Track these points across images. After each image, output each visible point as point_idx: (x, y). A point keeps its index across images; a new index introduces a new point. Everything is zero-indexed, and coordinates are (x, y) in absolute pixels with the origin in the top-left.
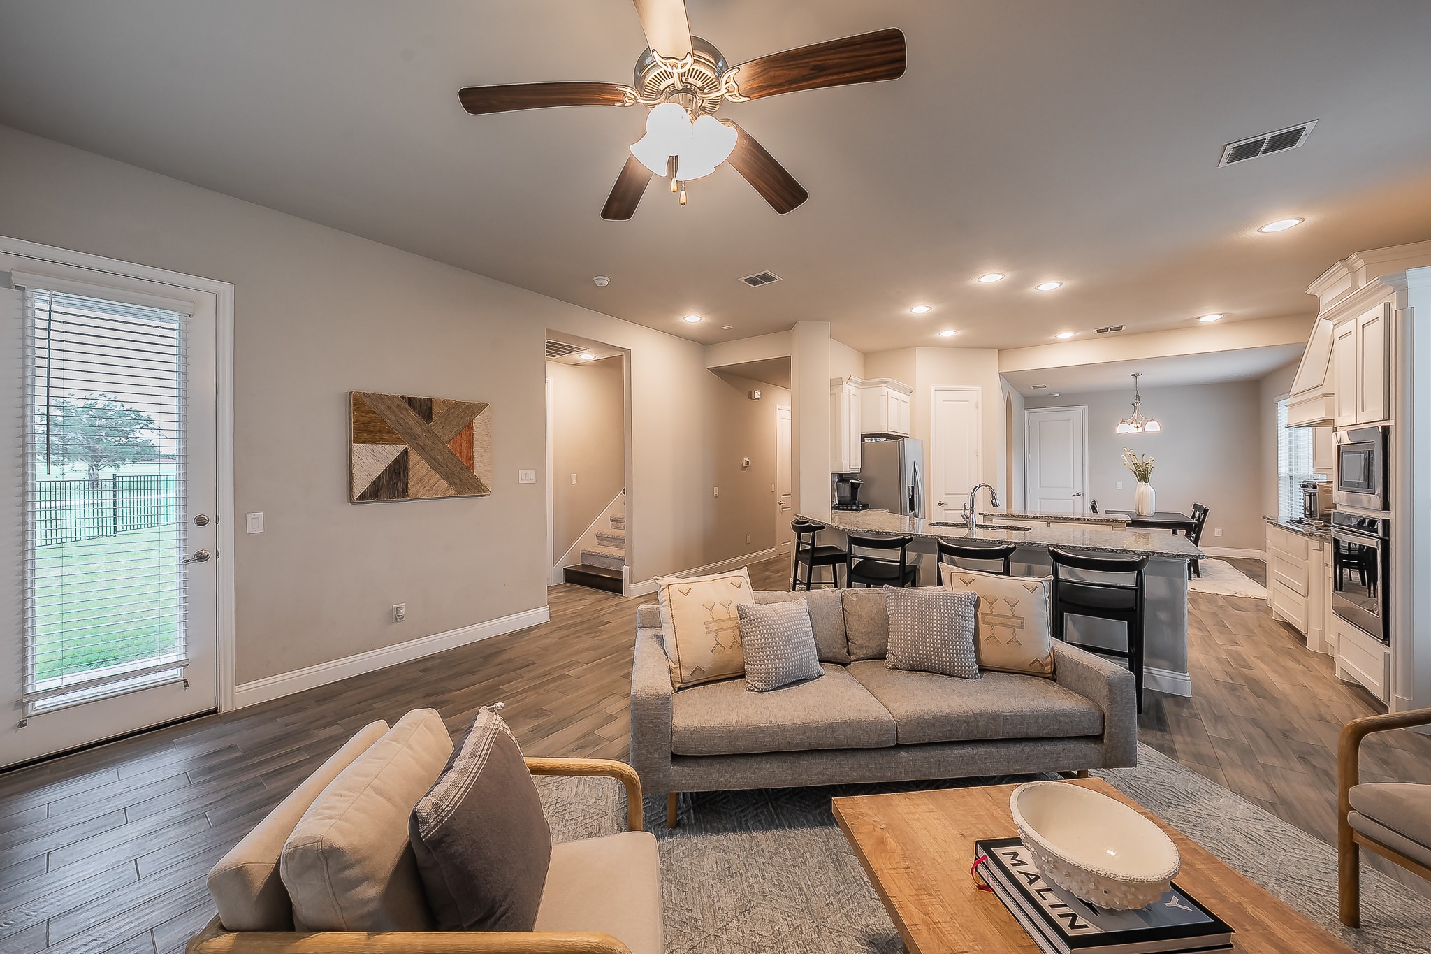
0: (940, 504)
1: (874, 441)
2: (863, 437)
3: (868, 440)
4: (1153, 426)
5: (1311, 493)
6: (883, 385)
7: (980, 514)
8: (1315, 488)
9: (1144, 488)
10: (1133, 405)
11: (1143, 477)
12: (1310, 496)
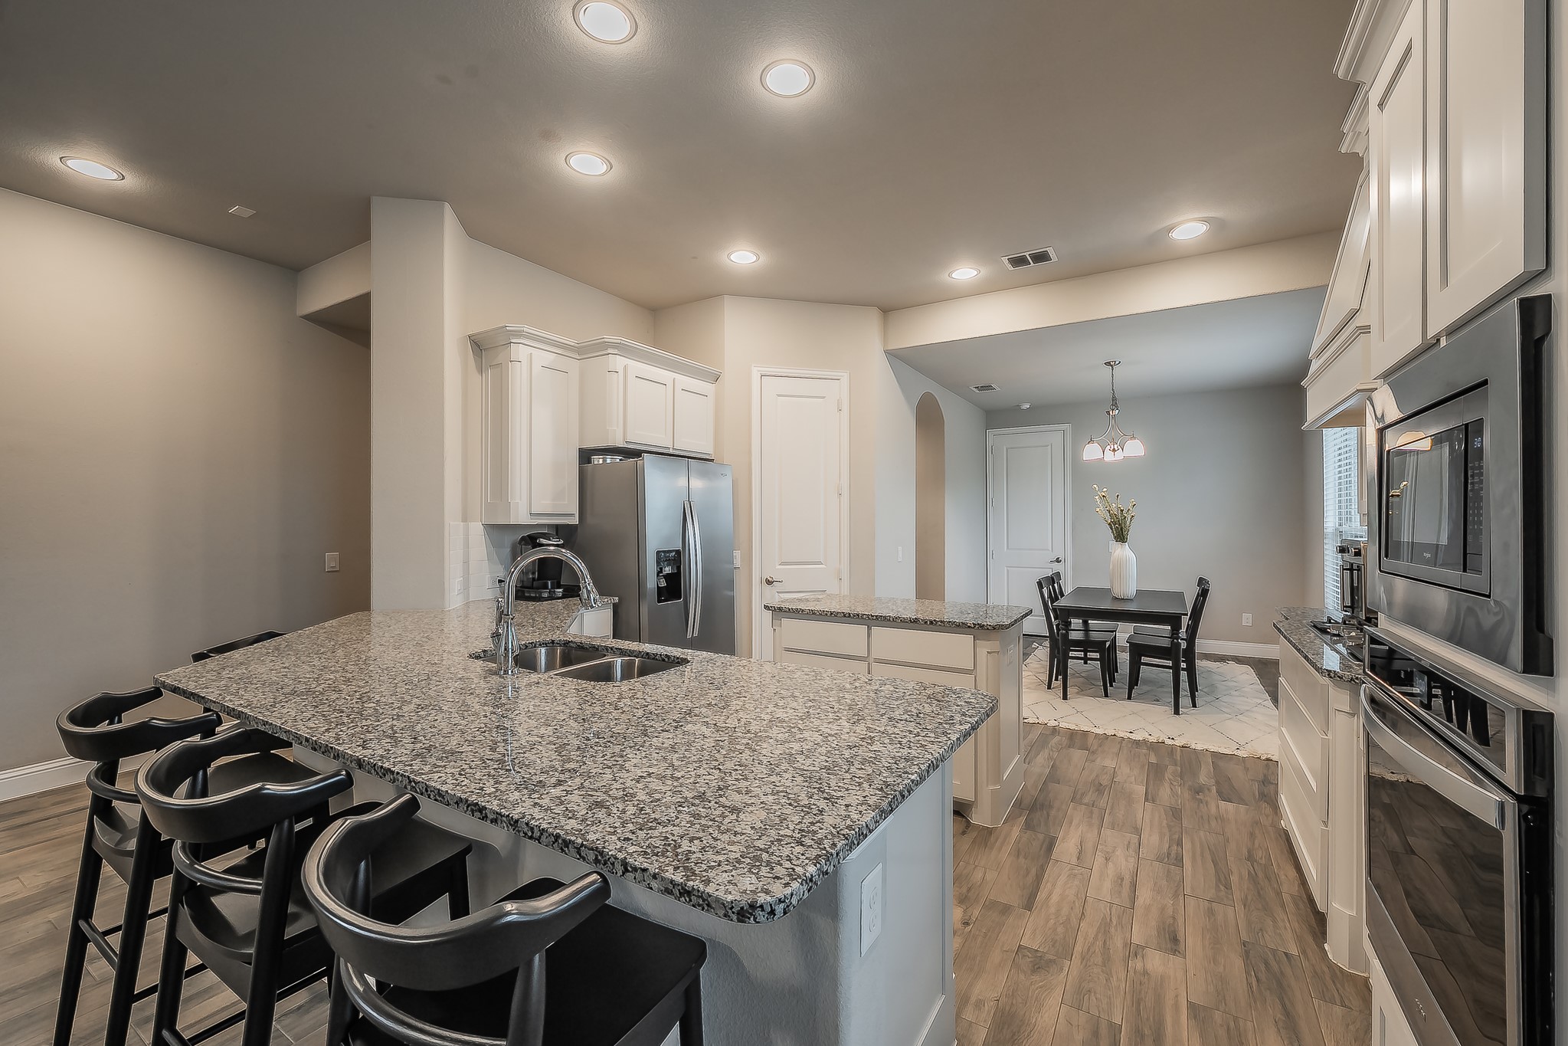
0: (769, 582)
1: (608, 461)
2: (585, 456)
3: (598, 460)
4: (1135, 448)
5: (1352, 564)
6: (609, 351)
7: (766, 607)
8: (1358, 554)
9: (1123, 553)
10: (1108, 413)
11: (1121, 536)
12: (1351, 570)
